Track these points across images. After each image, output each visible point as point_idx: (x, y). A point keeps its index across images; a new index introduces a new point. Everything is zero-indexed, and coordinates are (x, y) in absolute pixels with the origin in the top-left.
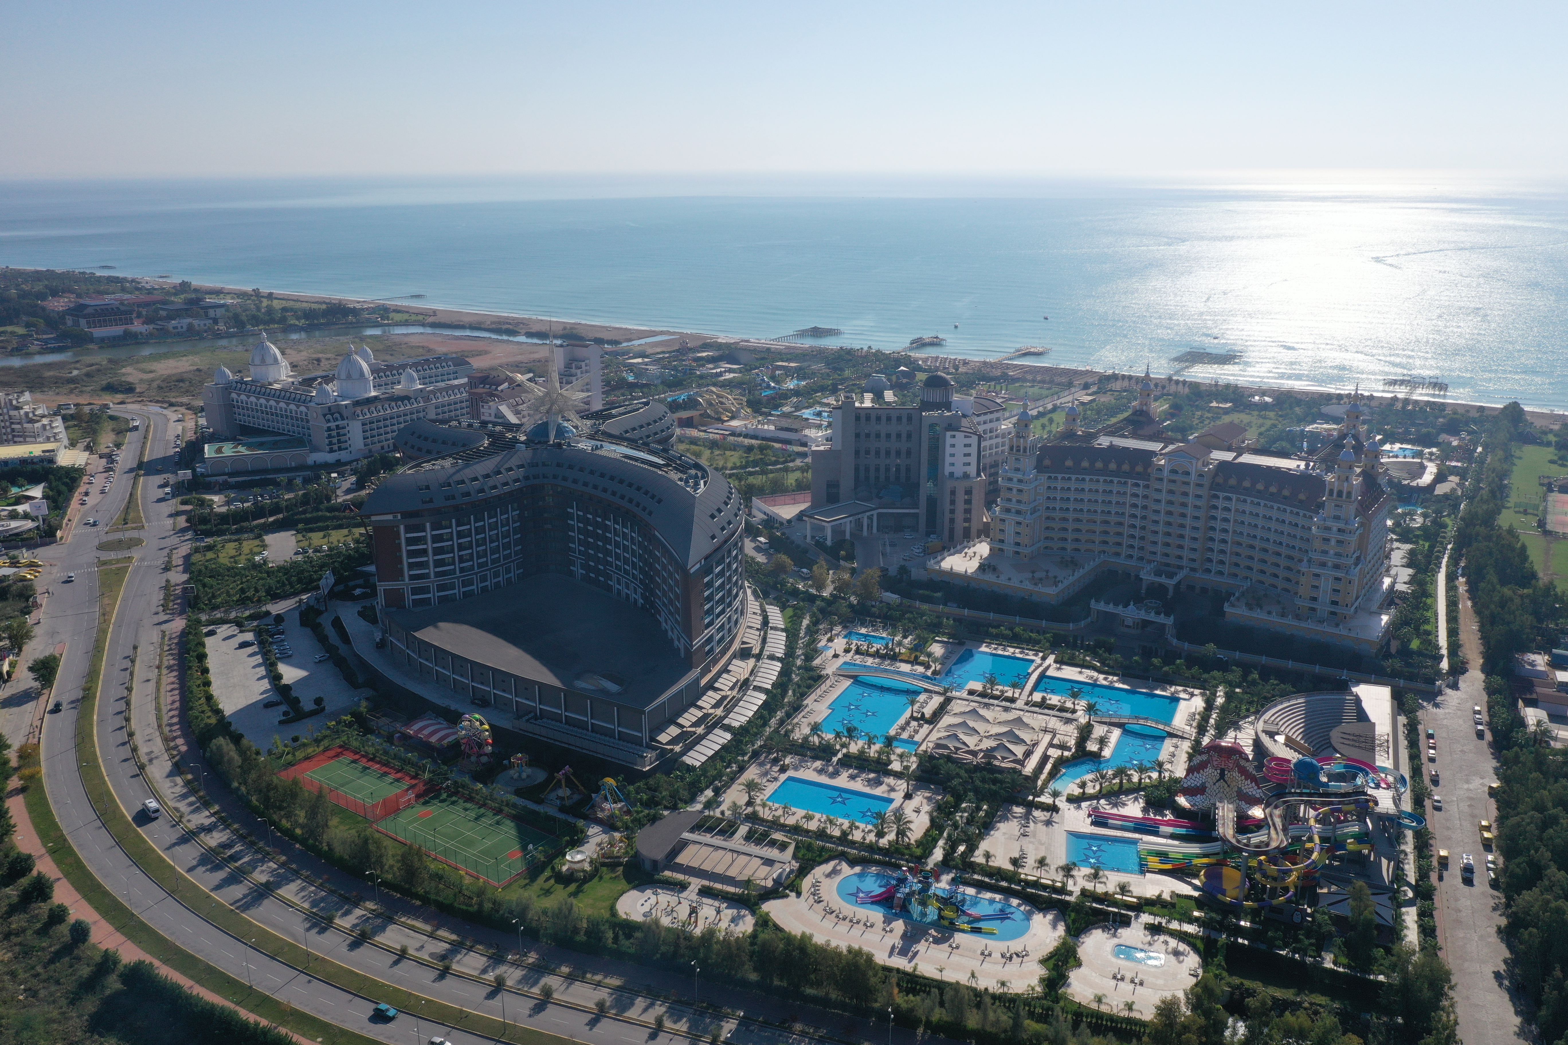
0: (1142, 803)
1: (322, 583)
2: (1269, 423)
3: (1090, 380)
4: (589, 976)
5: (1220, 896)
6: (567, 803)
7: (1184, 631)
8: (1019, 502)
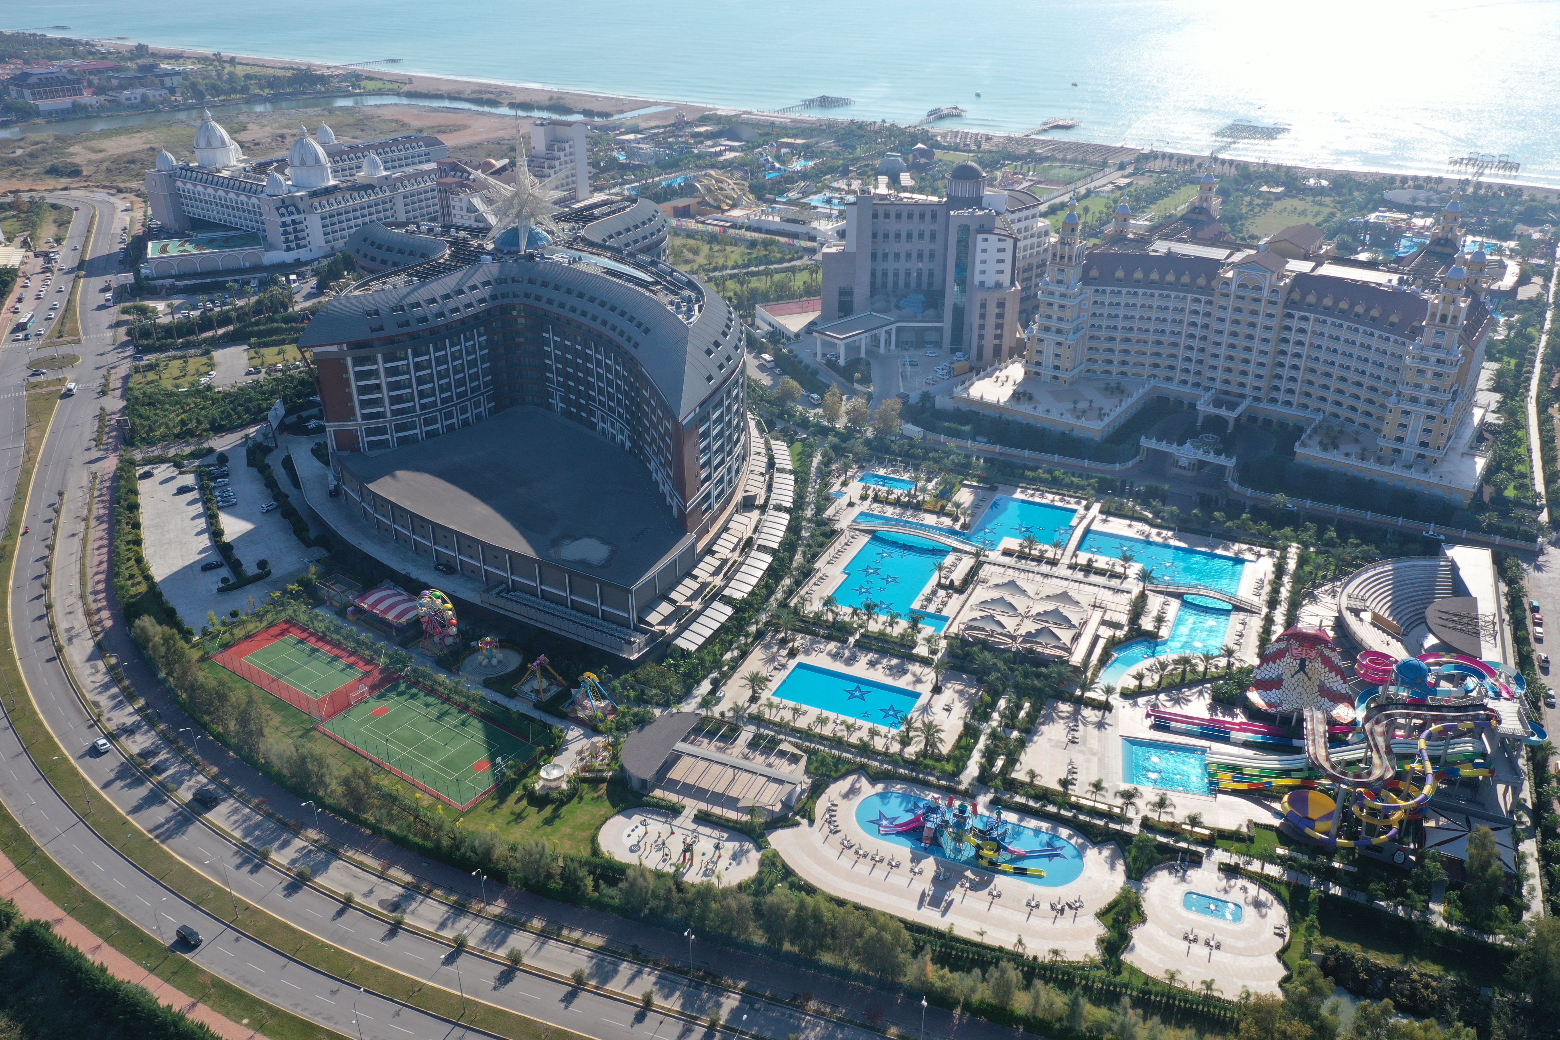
0: (1207, 699)
1: (271, 414)
2: (1326, 211)
3: (1126, 159)
4: (565, 932)
5: (1308, 831)
6: (545, 697)
7: (1245, 475)
8: (1060, 319)
